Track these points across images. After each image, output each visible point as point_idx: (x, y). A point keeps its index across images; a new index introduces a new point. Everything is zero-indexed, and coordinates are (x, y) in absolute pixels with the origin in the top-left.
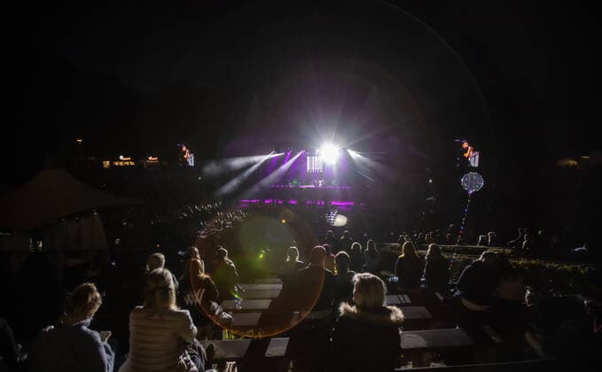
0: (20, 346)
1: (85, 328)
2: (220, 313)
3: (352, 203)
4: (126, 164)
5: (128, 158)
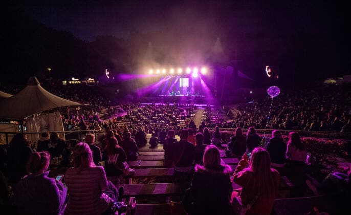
0: (10, 187)
1: (46, 177)
2: (128, 169)
3: (206, 105)
4: (76, 82)
5: (77, 79)
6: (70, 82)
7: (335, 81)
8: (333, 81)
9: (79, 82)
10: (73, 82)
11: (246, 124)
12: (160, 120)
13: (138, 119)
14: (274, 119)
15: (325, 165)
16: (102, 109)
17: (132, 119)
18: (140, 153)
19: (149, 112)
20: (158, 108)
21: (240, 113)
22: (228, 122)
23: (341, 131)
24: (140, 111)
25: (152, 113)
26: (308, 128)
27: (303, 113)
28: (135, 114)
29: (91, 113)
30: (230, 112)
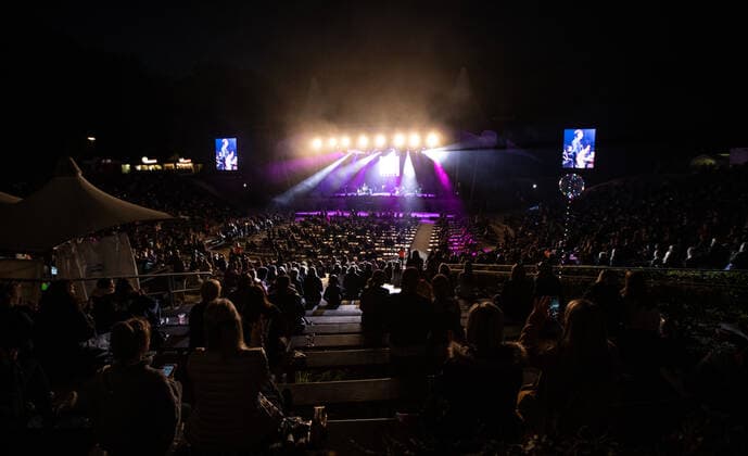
2: (292, 351)
3: (438, 215)
4: (151, 168)
5: (155, 161)
6: (139, 168)
7: (713, 162)
8: (710, 161)
9: (159, 167)
10: (146, 168)
11: (526, 255)
12: (338, 249)
13: (290, 247)
14: (586, 245)
15: (697, 337)
16: (210, 226)
17: (277, 246)
18: (309, 319)
19: (315, 231)
20: (334, 222)
21: (511, 232)
22: (486, 251)
23: (728, 269)
24: (295, 229)
25: (321, 233)
26: (659, 261)
27: (647, 232)
28: (283, 235)
29: (188, 235)
30: (491, 230)
